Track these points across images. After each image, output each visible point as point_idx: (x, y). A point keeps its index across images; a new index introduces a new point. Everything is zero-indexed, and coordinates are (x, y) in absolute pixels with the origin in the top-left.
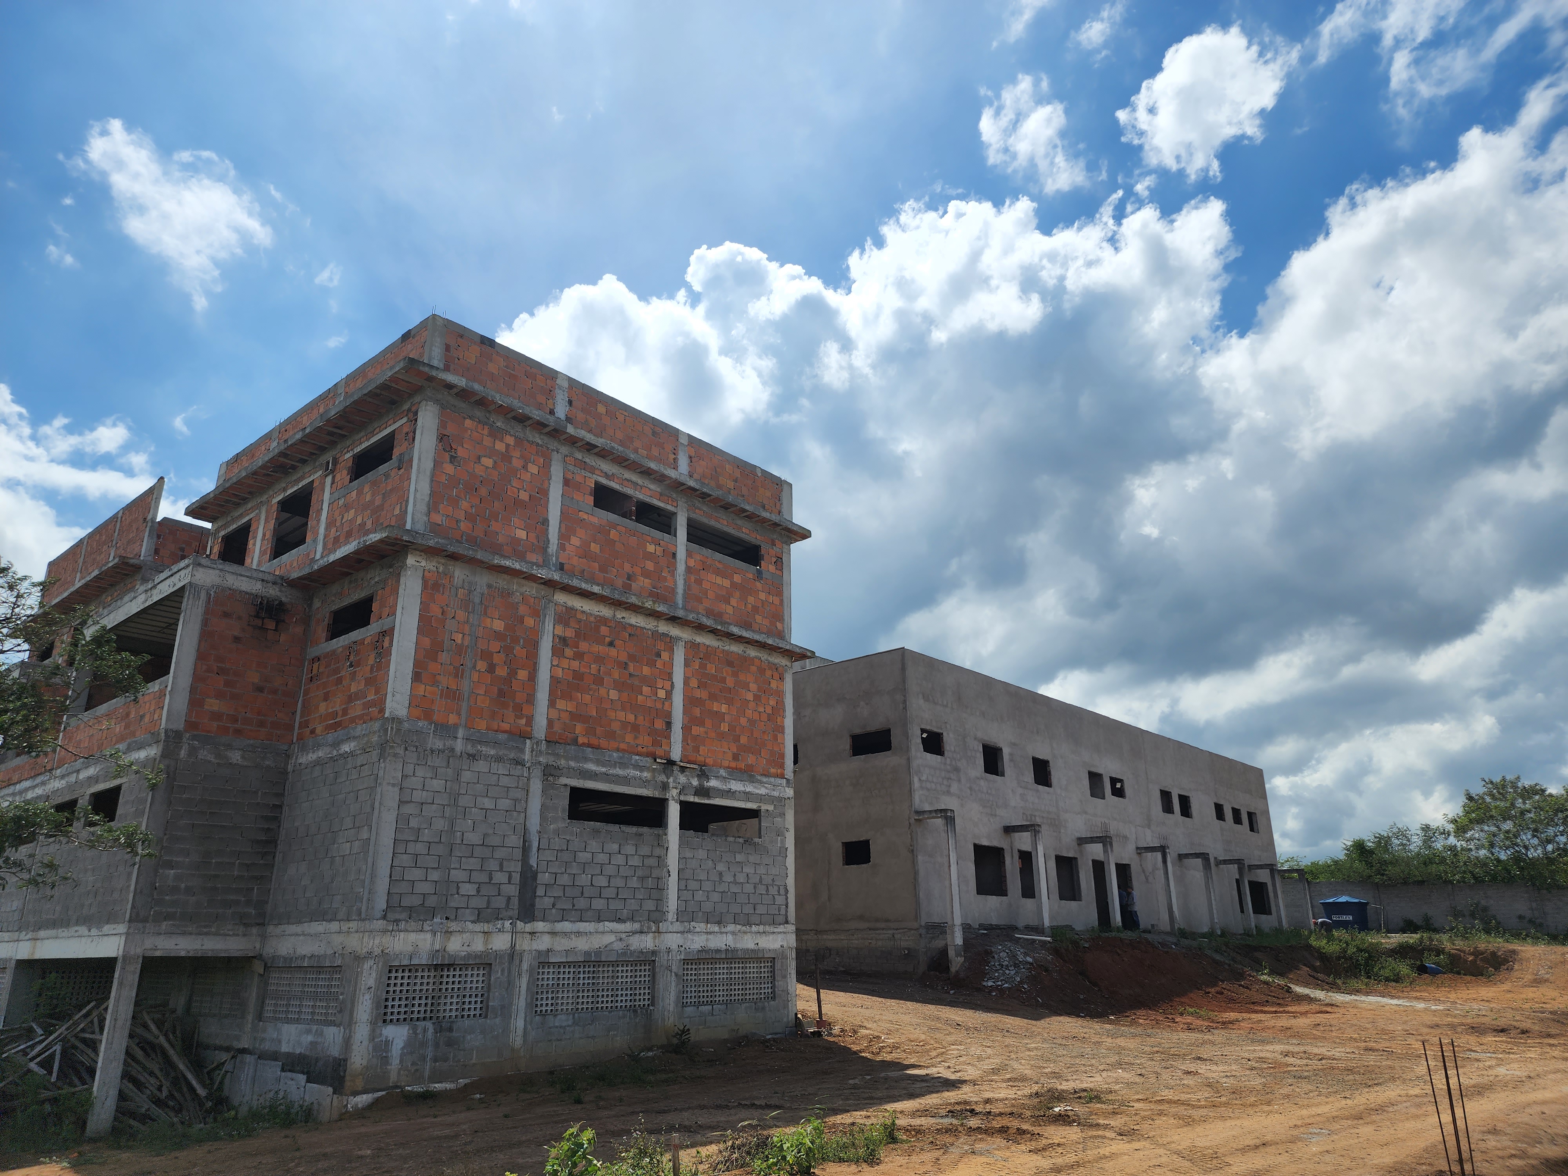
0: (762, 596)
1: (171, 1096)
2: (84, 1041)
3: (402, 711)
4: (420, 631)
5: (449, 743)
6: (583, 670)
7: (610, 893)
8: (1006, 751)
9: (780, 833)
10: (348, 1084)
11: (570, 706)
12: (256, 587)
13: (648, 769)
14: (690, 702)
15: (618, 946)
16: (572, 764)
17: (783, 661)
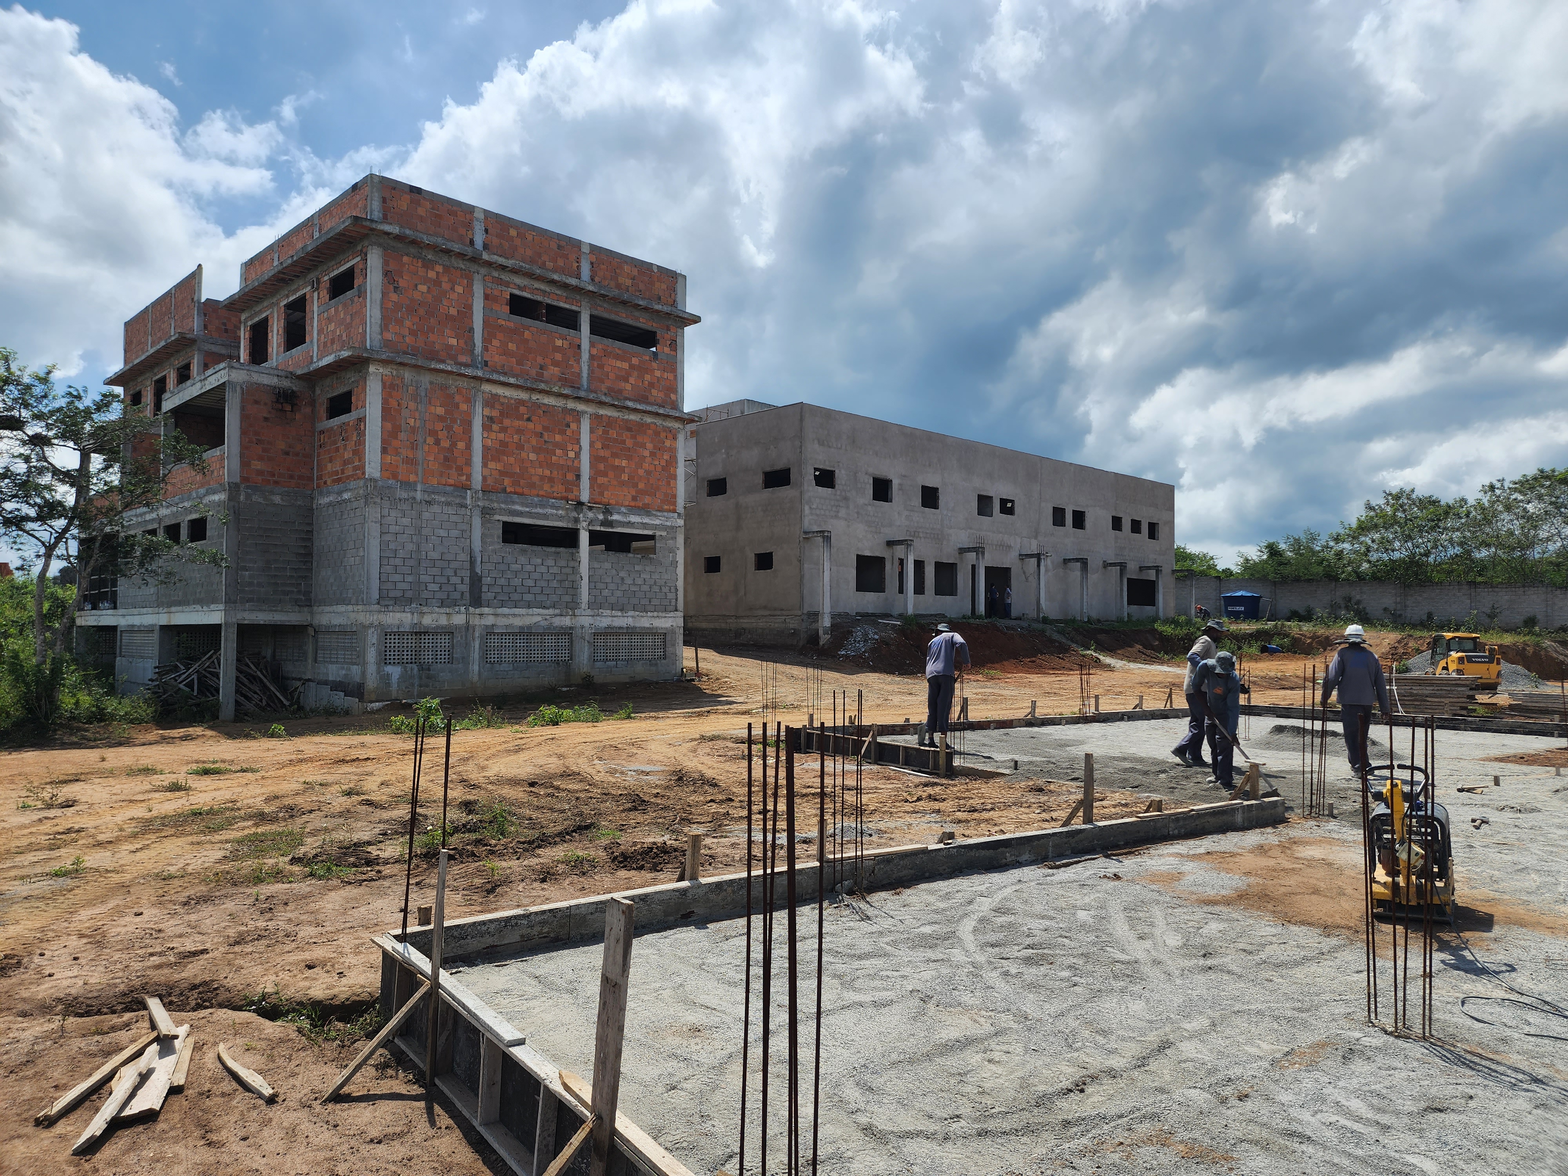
0: (658, 374)
1: (268, 705)
2: (210, 673)
3: (377, 474)
4: (384, 418)
5: (412, 494)
6: (507, 440)
7: (537, 590)
8: (895, 483)
9: (672, 551)
10: (366, 697)
11: (499, 466)
12: (274, 381)
13: (562, 508)
14: (595, 460)
15: (544, 623)
16: (503, 506)
17: (677, 425)
